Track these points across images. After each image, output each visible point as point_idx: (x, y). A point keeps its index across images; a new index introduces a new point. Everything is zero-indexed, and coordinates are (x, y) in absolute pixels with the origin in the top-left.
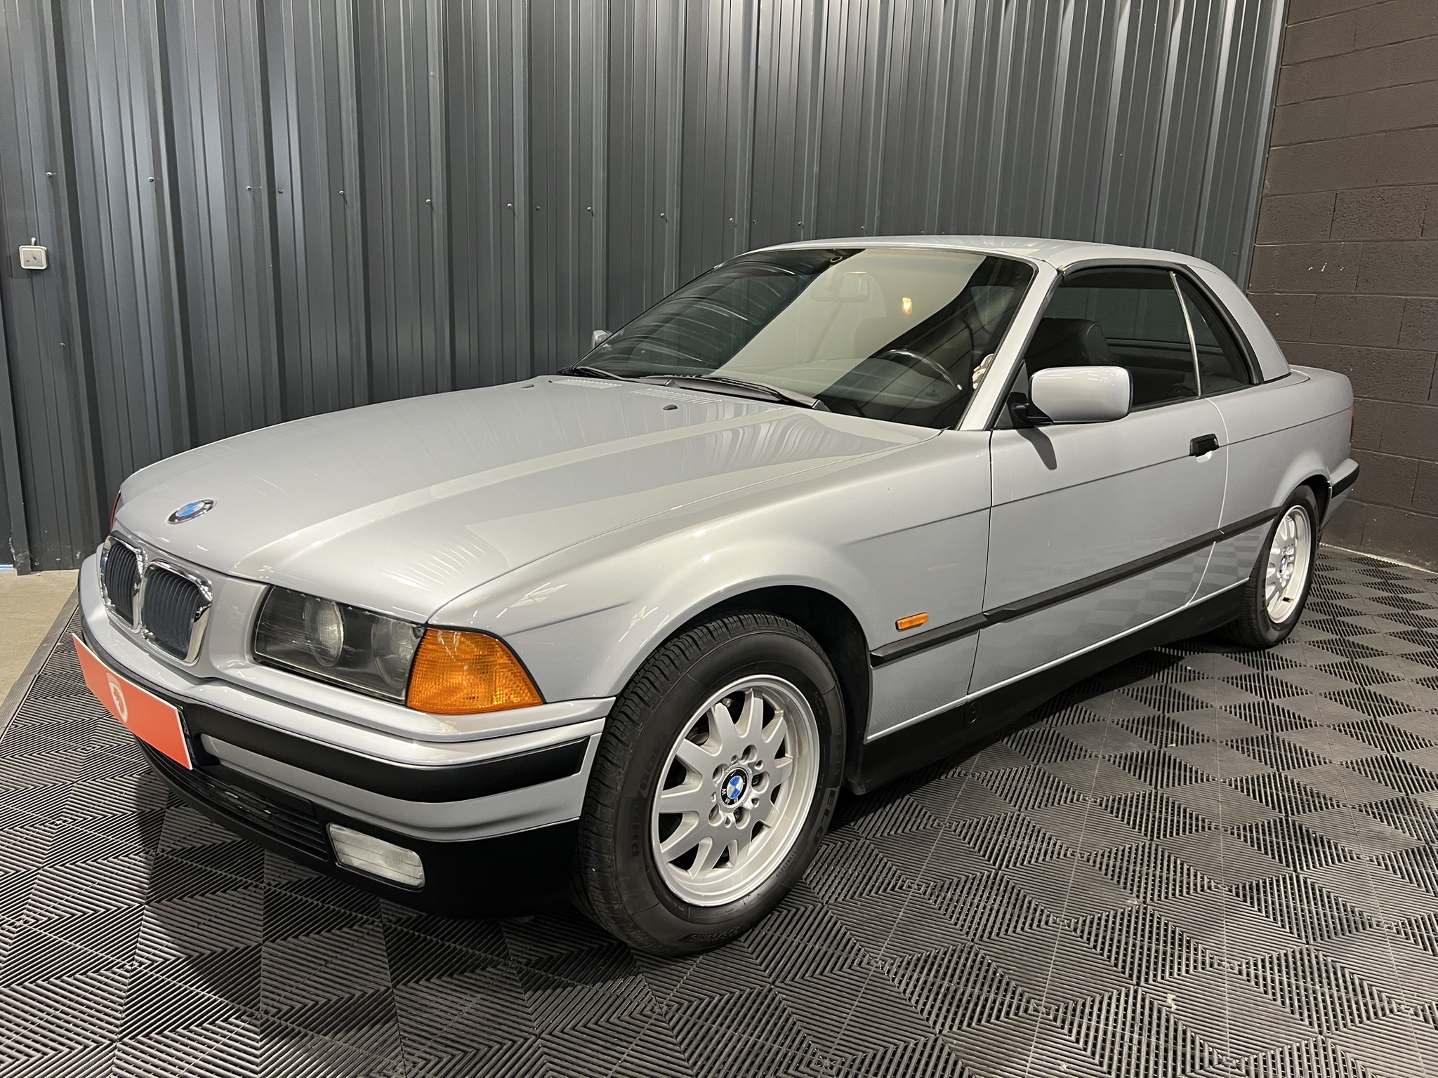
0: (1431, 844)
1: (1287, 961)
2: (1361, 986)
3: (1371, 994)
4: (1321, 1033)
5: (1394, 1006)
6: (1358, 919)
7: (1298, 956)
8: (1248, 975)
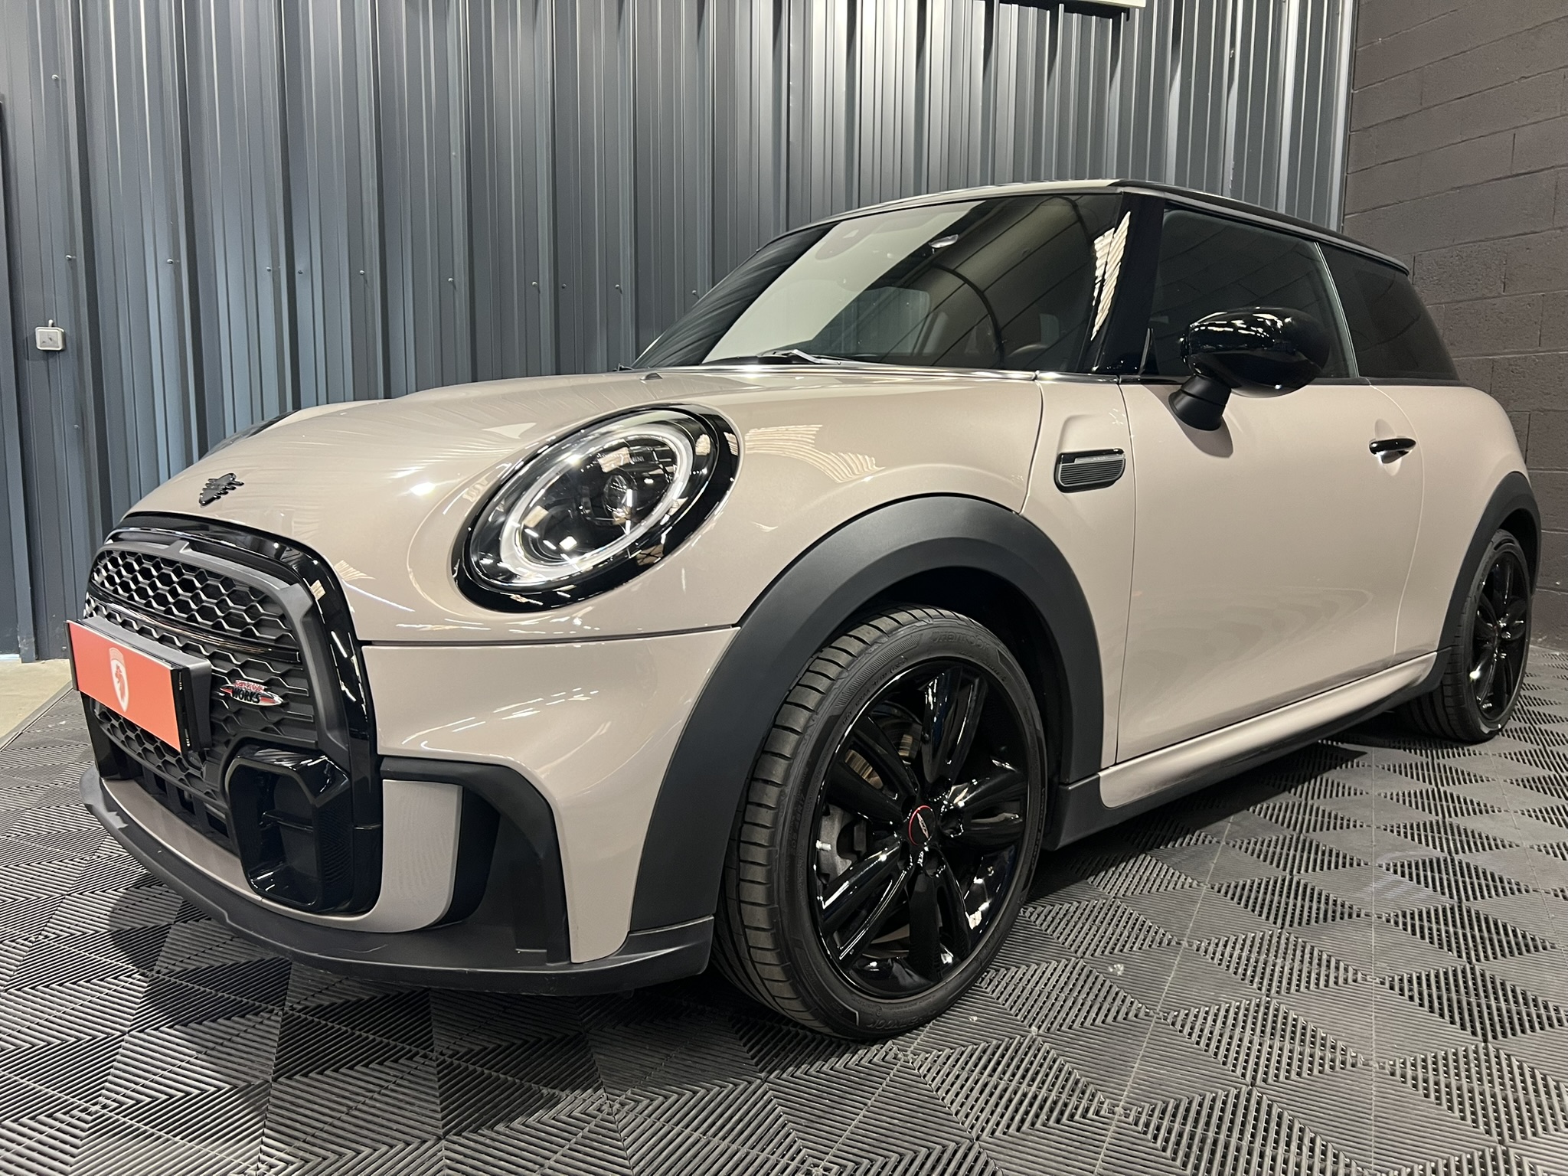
0: (1454, 855)
1: (1253, 942)
2: (1328, 962)
3: (1337, 968)
4: (1268, 996)
5: (1360, 975)
6: (1346, 910)
7: (1267, 937)
8: (1206, 952)
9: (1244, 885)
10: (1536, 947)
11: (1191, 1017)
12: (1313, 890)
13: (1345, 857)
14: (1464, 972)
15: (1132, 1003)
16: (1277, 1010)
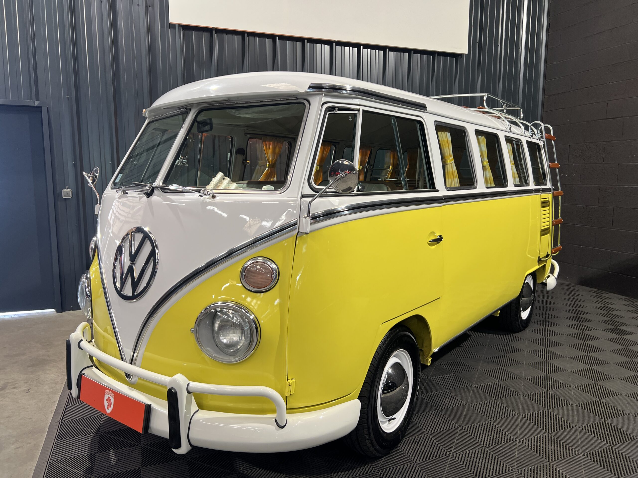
4: (549, 461)
5: (577, 453)
6: (568, 425)
8: (526, 443)
9: (533, 414)
10: (631, 438)
11: (526, 471)
12: (556, 416)
13: (564, 401)
14: (609, 449)
15: (506, 465)
16: (553, 467)
